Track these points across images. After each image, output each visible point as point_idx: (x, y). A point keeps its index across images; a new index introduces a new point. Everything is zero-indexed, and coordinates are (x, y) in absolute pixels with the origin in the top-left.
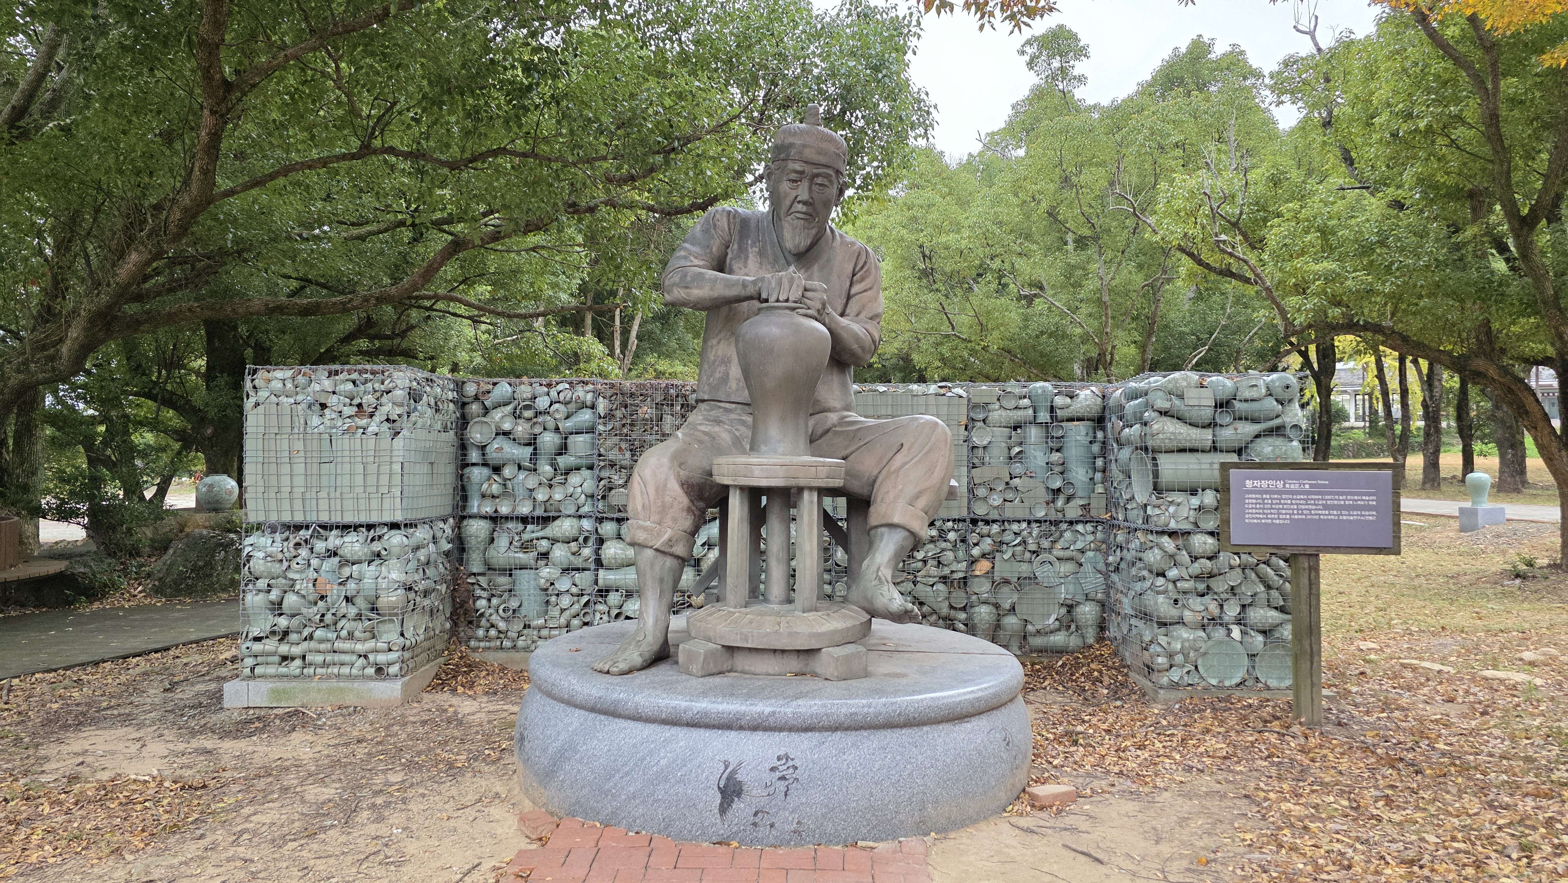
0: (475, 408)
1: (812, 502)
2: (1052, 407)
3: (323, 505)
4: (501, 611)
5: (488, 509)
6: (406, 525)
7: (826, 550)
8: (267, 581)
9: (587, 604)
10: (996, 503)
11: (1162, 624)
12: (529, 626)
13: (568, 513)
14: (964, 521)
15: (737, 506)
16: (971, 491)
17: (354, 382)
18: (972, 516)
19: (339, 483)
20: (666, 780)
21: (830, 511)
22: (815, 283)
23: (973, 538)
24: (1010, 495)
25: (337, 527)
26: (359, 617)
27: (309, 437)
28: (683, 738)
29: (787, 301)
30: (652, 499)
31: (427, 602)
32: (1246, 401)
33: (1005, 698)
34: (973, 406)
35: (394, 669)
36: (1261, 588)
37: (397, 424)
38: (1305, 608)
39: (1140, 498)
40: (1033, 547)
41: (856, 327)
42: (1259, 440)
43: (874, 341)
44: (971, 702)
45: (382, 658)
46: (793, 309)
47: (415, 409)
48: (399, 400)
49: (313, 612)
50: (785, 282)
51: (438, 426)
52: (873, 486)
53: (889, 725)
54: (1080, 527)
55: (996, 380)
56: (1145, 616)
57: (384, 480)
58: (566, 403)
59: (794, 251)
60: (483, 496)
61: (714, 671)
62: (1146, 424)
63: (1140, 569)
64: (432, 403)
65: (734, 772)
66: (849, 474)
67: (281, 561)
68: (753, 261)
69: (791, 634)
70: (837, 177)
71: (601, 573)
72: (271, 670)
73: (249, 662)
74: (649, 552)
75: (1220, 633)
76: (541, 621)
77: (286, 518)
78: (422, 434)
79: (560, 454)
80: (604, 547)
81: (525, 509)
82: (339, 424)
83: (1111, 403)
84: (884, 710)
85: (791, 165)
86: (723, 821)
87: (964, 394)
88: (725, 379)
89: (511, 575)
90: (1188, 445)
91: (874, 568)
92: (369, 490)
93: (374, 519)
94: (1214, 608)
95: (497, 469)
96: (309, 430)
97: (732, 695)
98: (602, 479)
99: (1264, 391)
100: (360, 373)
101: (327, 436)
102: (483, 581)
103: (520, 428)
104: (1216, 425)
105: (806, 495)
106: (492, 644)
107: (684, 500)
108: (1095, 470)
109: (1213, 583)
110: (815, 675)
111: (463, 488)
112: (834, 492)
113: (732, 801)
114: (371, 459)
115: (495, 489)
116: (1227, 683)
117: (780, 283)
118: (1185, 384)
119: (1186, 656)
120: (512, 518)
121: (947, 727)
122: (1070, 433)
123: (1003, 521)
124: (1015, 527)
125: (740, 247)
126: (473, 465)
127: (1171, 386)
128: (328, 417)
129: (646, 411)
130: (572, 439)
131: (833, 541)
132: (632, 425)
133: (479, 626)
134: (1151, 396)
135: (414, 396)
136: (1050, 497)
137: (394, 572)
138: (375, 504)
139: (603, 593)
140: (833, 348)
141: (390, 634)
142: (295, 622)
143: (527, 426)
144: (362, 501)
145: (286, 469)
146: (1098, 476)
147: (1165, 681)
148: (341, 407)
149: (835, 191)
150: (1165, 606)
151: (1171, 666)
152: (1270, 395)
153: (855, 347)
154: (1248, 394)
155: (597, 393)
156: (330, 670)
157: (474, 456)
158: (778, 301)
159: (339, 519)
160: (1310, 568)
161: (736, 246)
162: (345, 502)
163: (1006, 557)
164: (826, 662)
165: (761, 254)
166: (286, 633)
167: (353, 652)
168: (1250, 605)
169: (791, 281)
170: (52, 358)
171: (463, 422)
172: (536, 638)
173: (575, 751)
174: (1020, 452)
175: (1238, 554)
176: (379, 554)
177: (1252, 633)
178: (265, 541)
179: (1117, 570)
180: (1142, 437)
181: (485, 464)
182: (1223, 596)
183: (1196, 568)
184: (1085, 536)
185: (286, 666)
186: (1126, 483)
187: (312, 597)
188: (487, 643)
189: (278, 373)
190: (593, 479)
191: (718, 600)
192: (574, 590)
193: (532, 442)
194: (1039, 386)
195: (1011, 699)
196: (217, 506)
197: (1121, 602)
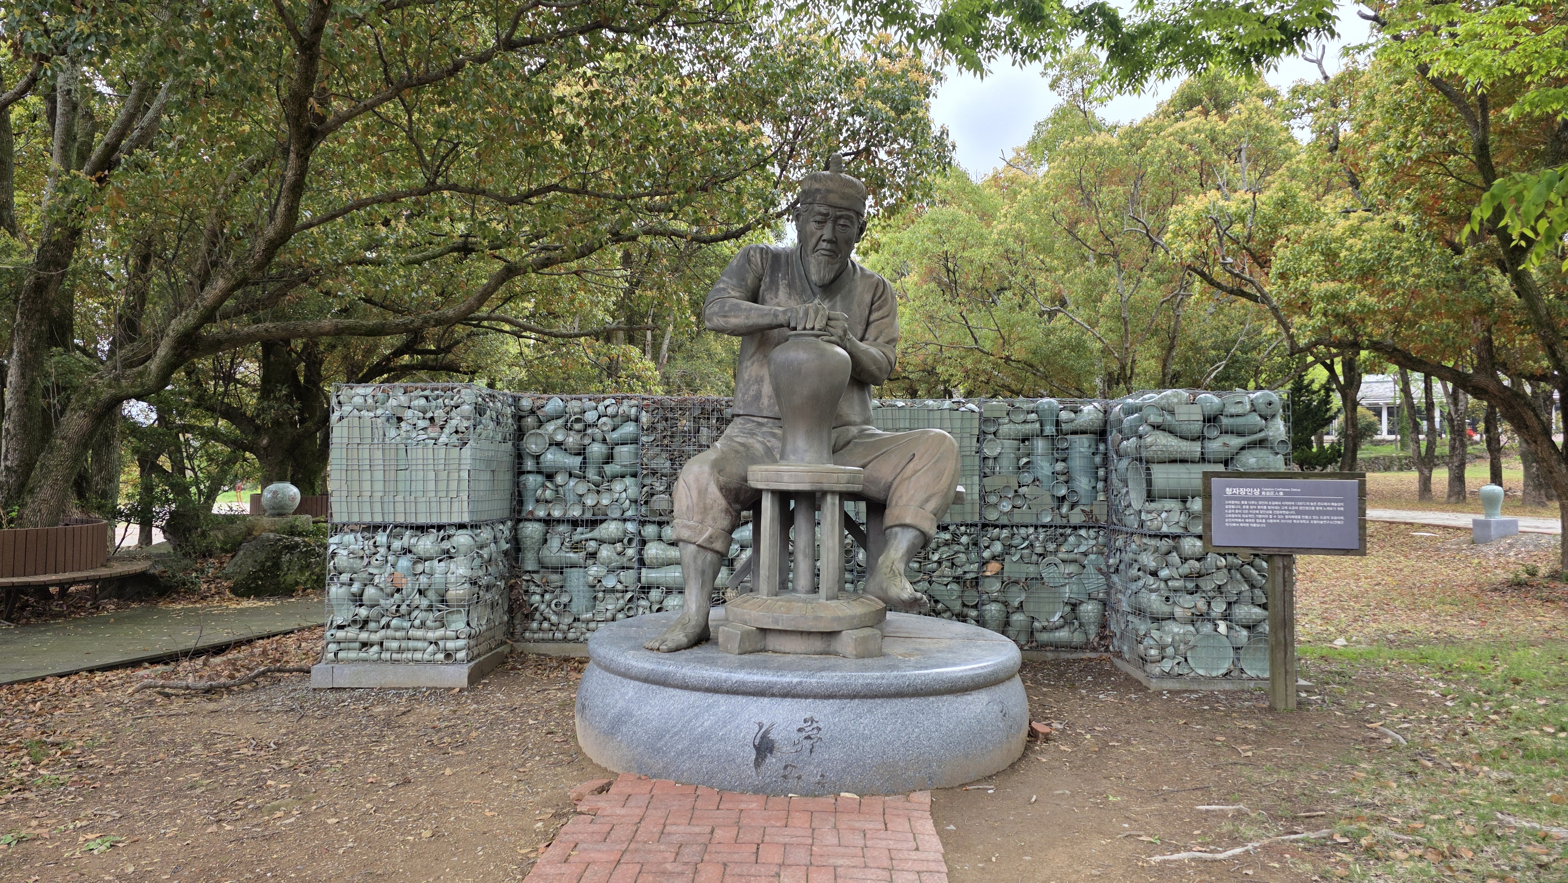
0: (530, 420)
1: (834, 504)
2: (1057, 421)
3: (400, 508)
4: (553, 606)
5: (541, 514)
6: (472, 526)
7: (847, 552)
8: (349, 575)
9: (631, 600)
10: (1006, 510)
11: (1155, 619)
12: (579, 620)
13: (614, 516)
14: (976, 525)
15: (768, 509)
16: (982, 498)
17: (427, 398)
18: (983, 521)
19: (413, 489)
20: (709, 739)
21: (852, 515)
22: (838, 313)
23: (985, 541)
24: (1019, 502)
25: (412, 528)
26: (430, 608)
27: (387, 447)
28: (724, 703)
29: (813, 329)
30: (695, 500)
31: (488, 596)
32: (1232, 416)
33: (1002, 675)
34: (985, 420)
35: (461, 655)
36: (1245, 587)
37: (465, 436)
38: (1280, 604)
39: (1136, 505)
40: (1039, 550)
41: (873, 350)
42: (1244, 452)
43: (890, 363)
44: (972, 678)
45: (450, 645)
46: (818, 336)
47: (480, 422)
48: (467, 414)
49: (389, 604)
50: (812, 314)
51: (499, 437)
52: (888, 491)
53: (899, 694)
54: (1083, 532)
56: (1139, 612)
57: (454, 485)
58: (613, 417)
59: (820, 284)
60: (537, 501)
61: (749, 649)
62: (1140, 437)
63: (1136, 570)
64: (494, 417)
65: (767, 732)
67: (362, 557)
68: (783, 292)
69: (817, 618)
70: (858, 218)
71: (644, 571)
72: (353, 655)
73: (333, 647)
74: (692, 548)
75: (1207, 628)
76: (589, 615)
77: (367, 519)
78: (485, 444)
79: (607, 463)
80: (646, 547)
81: (576, 512)
82: (414, 436)
83: (1112, 417)
84: (895, 681)
85: (817, 208)
86: (758, 774)
87: (977, 409)
88: (758, 397)
89: (562, 573)
90: (1179, 456)
91: (889, 563)
92: (440, 494)
93: (445, 520)
94: (1202, 605)
95: (550, 477)
96: (387, 440)
97: (765, 668)
98: (644, 486)
99: (1248, 407)
100: (432, 390)
101: (403, 446)
102: (537, 578)
103: (571, 439)
104: (1204, 438)
105: (829, 498)
106: (545, 636)
107: (722, 502)
108: (1097, 479)
109: (1202, 583)
110: (836, 654)
111: (520, 494)
112: (855, 496)
113: (766, 756)
114: (442, 467)
115: (548, 494)
116: (1214, 674)
117: (806, 313)
118: (1176, 400)
119: (1176, 649)
120: (563, 521)
122: (1074, 445)
123: (1012, 526)
124: (1023, 531)
125: (771, 280)
126: (529, 472)
127: (1164, 402)
128: (404, 429)
129: (685, 424)
130: (618, 449)
131: (855, 544)
132: (671, 437)
133: (533, 620)
134: (1145, 412)
135: (479, 410)
136: (1056, 504)
137: (460, 569)
138: (445, 507)
139: (645, 589)
140: (853, 369)
141: (458, 624)
142: (374, 612)
143: (578, 437)
144: (433, 505)
145: (367, 476)
146: (1100, 485)
147: (1158, 670)
148: (415, 421)
149: (856, 230)
150: (1158, 603)
151: (1163, 658)
152: (1255, 411)
153: (871, 365)
154: (1233, 410)
155: (640, 408)
156: (404, 656)
157: (529, 464)
158: (805, 329)
159: (413, 521)
160: (1284, 567)
161: (768, 280)
162: (419, 505)
163: (1015, 559)
164: (847, 641)
165: (791, 286)
166: (366, 622)
167: (425, 640)
168: (1235, 602)
169: (817, 312)
170: (141, 374)
171: (520, 434)
172: (584, 630)
173: (631, 715)
174: (1028, 463)
175: (1224, 556)
176: (448, 551)
177: (1237, 628)
178: (349, 538)
179: (1117, 571)
180: (1138, 448)
181: (539, 472)
182: (1210, 594)
183: (1185, 569)
184: (1088, 540)
185: (366, 652)
186: (1124, 491)
187: (388, 590)
188: (540, 635)
189: (360, 390)
190: (636, 485)
191: (751, 591)
192: (619, 587)
193: (581, 452)
194: (1046, 402)
195: (1010, 678)
196: (281, 511)
197: (1120, 601)
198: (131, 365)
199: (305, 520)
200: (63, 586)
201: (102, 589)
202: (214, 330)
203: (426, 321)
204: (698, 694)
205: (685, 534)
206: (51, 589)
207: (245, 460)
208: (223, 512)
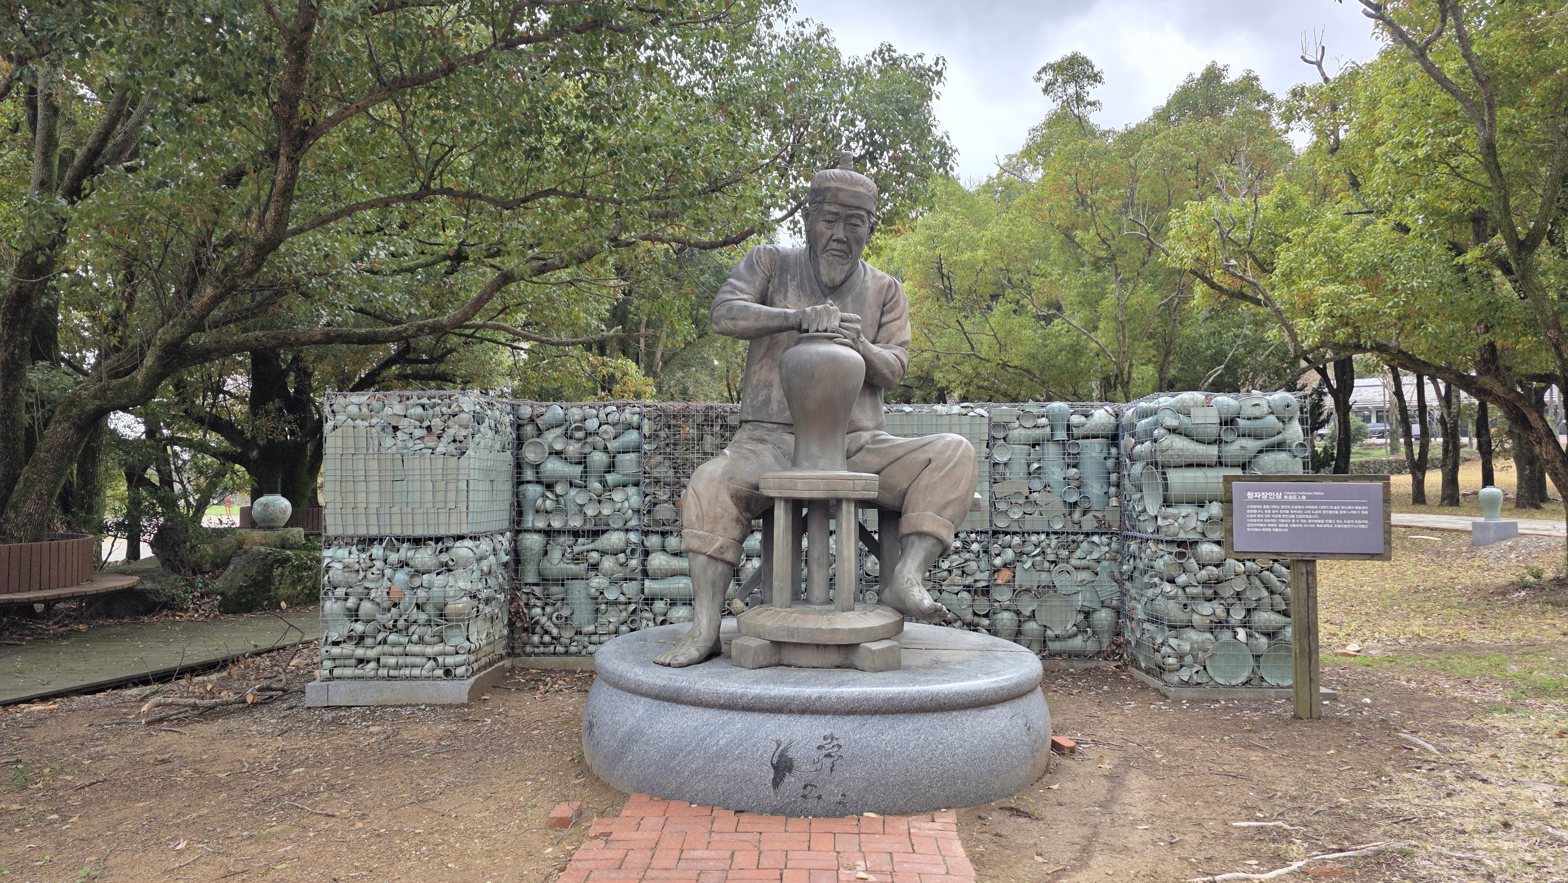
0: (529, 429)
1: (849, 512)
2: (1068, 425)
3: (396, 519)
4: (554, 619)
5: (541, 524)
6: (470, 538)
8: (344, 590)
9: (634, 612)
10: (1016, 517)
11: (1172, 627)
12: (581, 633)
13: (616, 526)
14: (987, 533)
15: (781, 518)
16: (993, 504)
17: (423, 406)
18: (994, 528)
19: (410, 500)
20: (725, 757)
21: (864, 522)
22: (850, 314)
23: (995, 548)
24: (1029, 510)
25: (409, 540)
26: (428, 623)
27: (383, 457)
28: (739, 722)
29: (826, 331)
30: (705, 509)
31: (488, 609)
32: (1249, 419)
33: (1026, 688)
34: (994, 426)
35: (461, 671)
36: (1265, 593)
37: (463, 445)
38: (1304, 610)
39: (1152, 511)
40: (1052, 557)
41: (886, 354)
42: (1261, 455)
43: (903, 366)
44: (996, 691)
45: (450, 660)
46: (832, 338)
47: (479, 431)
48: (465, 423)
49: (386, 618)
50: (823, 314)
51: (498, 446)
52: (904, 498)
54: (1096, 539)
55: (1015, 400)
56: (1155, 620)
57: (452, 496)
58: (614, 425)
59: (829, 284)
60: (537, 511)
61: (764, 664)
62: (1156, 441)
63: (1151, 576)
64: (493, 425)
65: (785, 750)
66: (882, 487)
67: (358, 571)
68: (791, 295)
69: (831, 630)
70: (869, 218)
71: (647, 583)
72: (348, 672)
73: (328, 664)
74: (702, 559)
75: (1226, 635)
76: (591, 628)
77: (362, 531)
78: (484, 454)
79: (609, 472)
80: (650, 558)
81: (576, 523)
82: (410, 445)
83: (1124, 421)
85: (827, 207)
86: (776, 794)
87: (986, 414)
88: (767, 402)
89: (563, 585)
90: (1195, 460)
91: (905, 572)
92: (437, 505)
93: (442, 532)
94: (1220, 612)
95: (550, 487)
96: (383, 450)
98: (647, 495)
99: (1266, 409)
100: (429, 398)
101: (399, 456)
102: (537, 590)
103: (571, 448)
104: (1221, 441)
105: (844, 506)
106: (547, 650)
107: (734, 511)
108: (1109, 484)
109: (1221, 589)
110: (854, 667)
111: (519, 505)
112: (867, 504)
113: (784, 775)
114: (440, 477)
115: (549, 505)
116: (1234, 683)
117: (819, 315)
118: (1192, 403)
119: (1195, 657)
120: (564, 532)
121: (973, 713)
122: (1086, 450)
123: (1023, 533)
124: (1034, 538)
125: (780, 283)
126: (528, 482)
127: (1178, 405)
128: (400, 438)
129: (690, 431)
130: (620, 458)
132: (675, 444)
133: (533, 633)
134: (1161, 414)
135: (478, 419)
136: (1066, 511)
137: (459, 582)
138: (443, 518)
139: (649, 601)
140: (867, 374)
141: (457, 638)
142: (370, 627)
143: (578, 445)
144: (431, 516)
145: (362, 487)
146: (1113, 490)
147: (1176, 679)
148: (411, 430)
149: (866, 229)
150: (1175, 610)
151: (1181, 666)
152: (1272, 413)
153: (886, 371)
154: (1251, 413)
155: (642, 416)
156: (402, 672)
157: (529, 475)
158: (817, 331)
159: (410, 533)
160: (1307, 572)
161: (776, 281)
162: (416, 517)
163: (1026, 566)
164: (864, 656)
165: (800, 287)
166: (362, 638)
167: (423, 655)
168: (1254, 609)
169: (829, 313)
170: (127, 385)
171: (520, 442)
172: (587, 643)
173: (642, 734)
174: (1039, 468)
175: (1243, 561)
176: (446, 564)
177: (1257, 635)
178: (343, 553)
179: (1131, 578)
180: (1153, 453)
181: (539, 482)
182: (1229, 601)
183: (1203, 574)
184: (1101, 546)
185: (362, 668)
186: (1138, 495)
187: (386, 605)
188: (542, 649)
189: (356, 398)
190: (639, 495)
191: (762, 602)
192: (622, 599)
193: (582, 461)
194: (1057, 405)
195: (1031, 691)
196: (271, 524)
197: (1134, 608)
198: (117, 375)
199: (298, 533)
200: (49, 603)
201: (89, 605)
202: (201, 339)
203: (420, 329)
204: (712, 711)
205: (695, 544)
206: (36, 606)
207: (234, 472)
208: (213, 526)
